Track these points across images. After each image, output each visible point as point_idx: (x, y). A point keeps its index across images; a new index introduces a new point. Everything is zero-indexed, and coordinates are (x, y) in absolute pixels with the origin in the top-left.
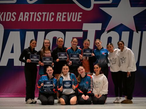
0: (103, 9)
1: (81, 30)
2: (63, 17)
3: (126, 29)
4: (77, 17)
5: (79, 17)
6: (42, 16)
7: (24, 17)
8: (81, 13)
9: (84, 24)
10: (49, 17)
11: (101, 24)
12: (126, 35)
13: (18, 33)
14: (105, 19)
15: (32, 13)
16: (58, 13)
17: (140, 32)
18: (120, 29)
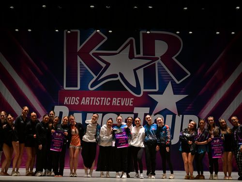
0: (151, 96)
1: (132, 113)
2: (118, 101)
3: (170, 113)
4: (129, 102)
5: (131, 102)
6: (100, 101)
7: (86, 101)
8: (133, 99)
9: (135, 108)
10: (106, 101)
11: (149, 108)
12: (169, 118)
13: (80, 114)
14: (152, 104)
15: (92, 98)
16: (114, 99)
17: (181, 116)
18: (165, 112)
